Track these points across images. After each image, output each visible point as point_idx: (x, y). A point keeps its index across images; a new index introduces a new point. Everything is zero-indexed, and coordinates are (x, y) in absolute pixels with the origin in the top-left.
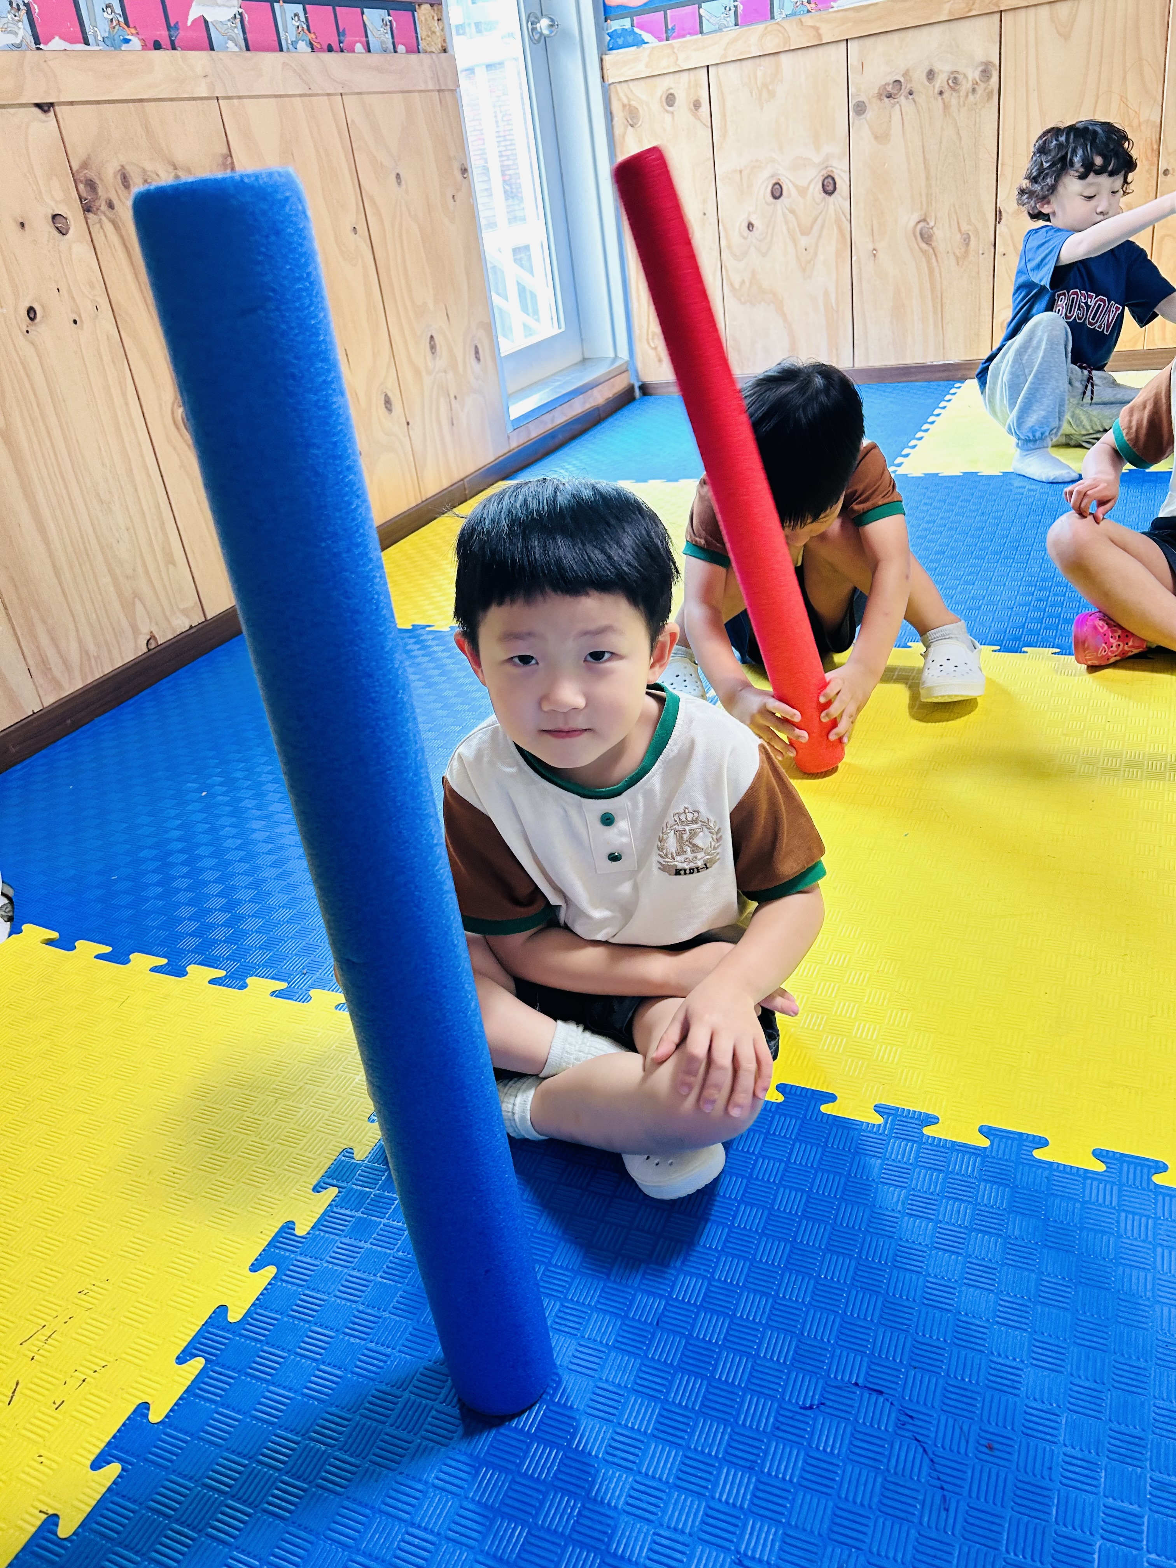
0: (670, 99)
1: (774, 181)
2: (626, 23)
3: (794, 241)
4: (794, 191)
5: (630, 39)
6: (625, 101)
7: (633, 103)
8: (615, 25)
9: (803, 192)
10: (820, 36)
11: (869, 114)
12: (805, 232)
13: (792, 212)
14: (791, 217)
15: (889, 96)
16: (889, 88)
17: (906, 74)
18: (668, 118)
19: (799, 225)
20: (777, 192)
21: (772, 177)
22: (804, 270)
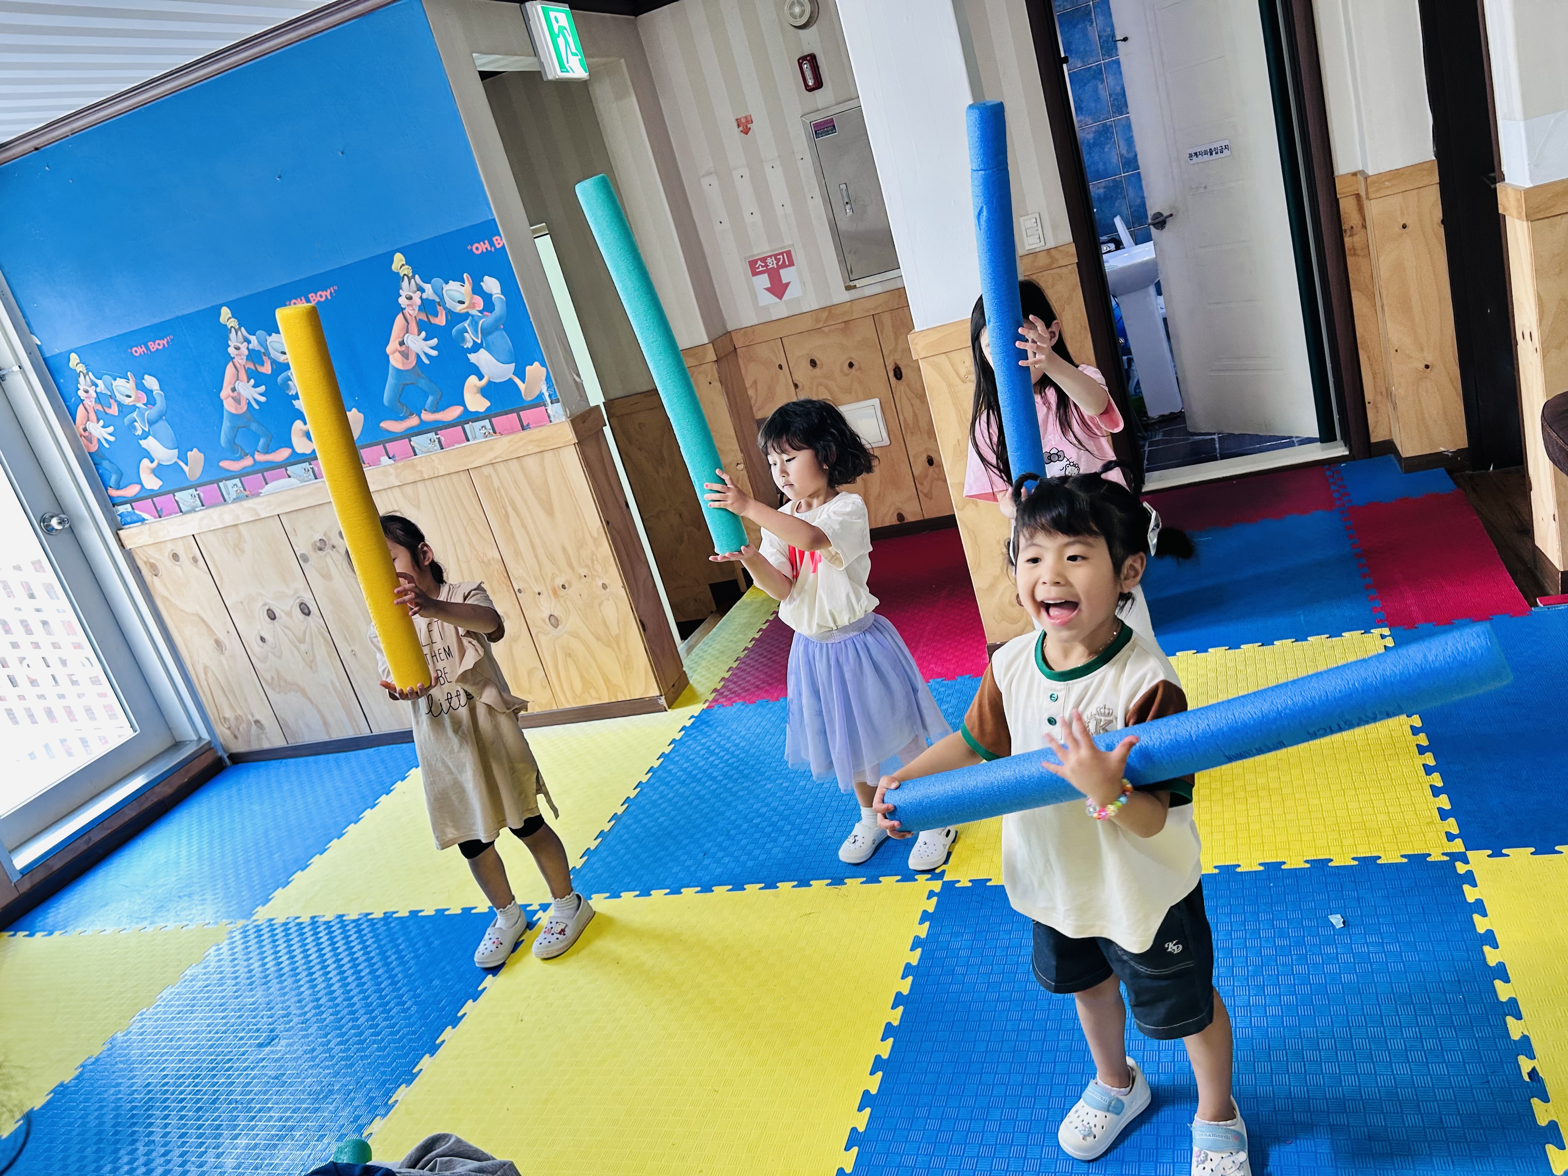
0: (175, 557)
1: (267, 608)
2: (128, 507)
3: (296, 647)
4: (283, 614)
5: (135, 518)
6: (145, 559)
7: (152, 561)
8: (121, 509)
9: (289, 614)
10: (259, 515)
11: (312, 561)
12: (302, 641)
13: (287, 628)
14: (287, 631)
15: (320, 549)
16: (318, 544)
17: (325, 534)
18: (178, 569)
19: (295, 636)
20: (272, 616)
21: (265, 605)
22: (311, 667)
